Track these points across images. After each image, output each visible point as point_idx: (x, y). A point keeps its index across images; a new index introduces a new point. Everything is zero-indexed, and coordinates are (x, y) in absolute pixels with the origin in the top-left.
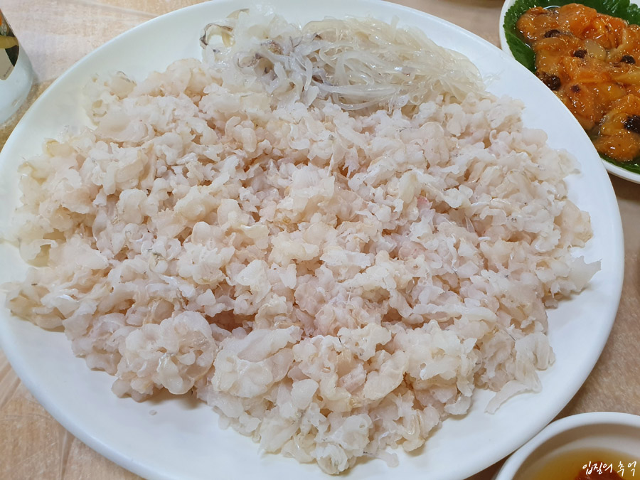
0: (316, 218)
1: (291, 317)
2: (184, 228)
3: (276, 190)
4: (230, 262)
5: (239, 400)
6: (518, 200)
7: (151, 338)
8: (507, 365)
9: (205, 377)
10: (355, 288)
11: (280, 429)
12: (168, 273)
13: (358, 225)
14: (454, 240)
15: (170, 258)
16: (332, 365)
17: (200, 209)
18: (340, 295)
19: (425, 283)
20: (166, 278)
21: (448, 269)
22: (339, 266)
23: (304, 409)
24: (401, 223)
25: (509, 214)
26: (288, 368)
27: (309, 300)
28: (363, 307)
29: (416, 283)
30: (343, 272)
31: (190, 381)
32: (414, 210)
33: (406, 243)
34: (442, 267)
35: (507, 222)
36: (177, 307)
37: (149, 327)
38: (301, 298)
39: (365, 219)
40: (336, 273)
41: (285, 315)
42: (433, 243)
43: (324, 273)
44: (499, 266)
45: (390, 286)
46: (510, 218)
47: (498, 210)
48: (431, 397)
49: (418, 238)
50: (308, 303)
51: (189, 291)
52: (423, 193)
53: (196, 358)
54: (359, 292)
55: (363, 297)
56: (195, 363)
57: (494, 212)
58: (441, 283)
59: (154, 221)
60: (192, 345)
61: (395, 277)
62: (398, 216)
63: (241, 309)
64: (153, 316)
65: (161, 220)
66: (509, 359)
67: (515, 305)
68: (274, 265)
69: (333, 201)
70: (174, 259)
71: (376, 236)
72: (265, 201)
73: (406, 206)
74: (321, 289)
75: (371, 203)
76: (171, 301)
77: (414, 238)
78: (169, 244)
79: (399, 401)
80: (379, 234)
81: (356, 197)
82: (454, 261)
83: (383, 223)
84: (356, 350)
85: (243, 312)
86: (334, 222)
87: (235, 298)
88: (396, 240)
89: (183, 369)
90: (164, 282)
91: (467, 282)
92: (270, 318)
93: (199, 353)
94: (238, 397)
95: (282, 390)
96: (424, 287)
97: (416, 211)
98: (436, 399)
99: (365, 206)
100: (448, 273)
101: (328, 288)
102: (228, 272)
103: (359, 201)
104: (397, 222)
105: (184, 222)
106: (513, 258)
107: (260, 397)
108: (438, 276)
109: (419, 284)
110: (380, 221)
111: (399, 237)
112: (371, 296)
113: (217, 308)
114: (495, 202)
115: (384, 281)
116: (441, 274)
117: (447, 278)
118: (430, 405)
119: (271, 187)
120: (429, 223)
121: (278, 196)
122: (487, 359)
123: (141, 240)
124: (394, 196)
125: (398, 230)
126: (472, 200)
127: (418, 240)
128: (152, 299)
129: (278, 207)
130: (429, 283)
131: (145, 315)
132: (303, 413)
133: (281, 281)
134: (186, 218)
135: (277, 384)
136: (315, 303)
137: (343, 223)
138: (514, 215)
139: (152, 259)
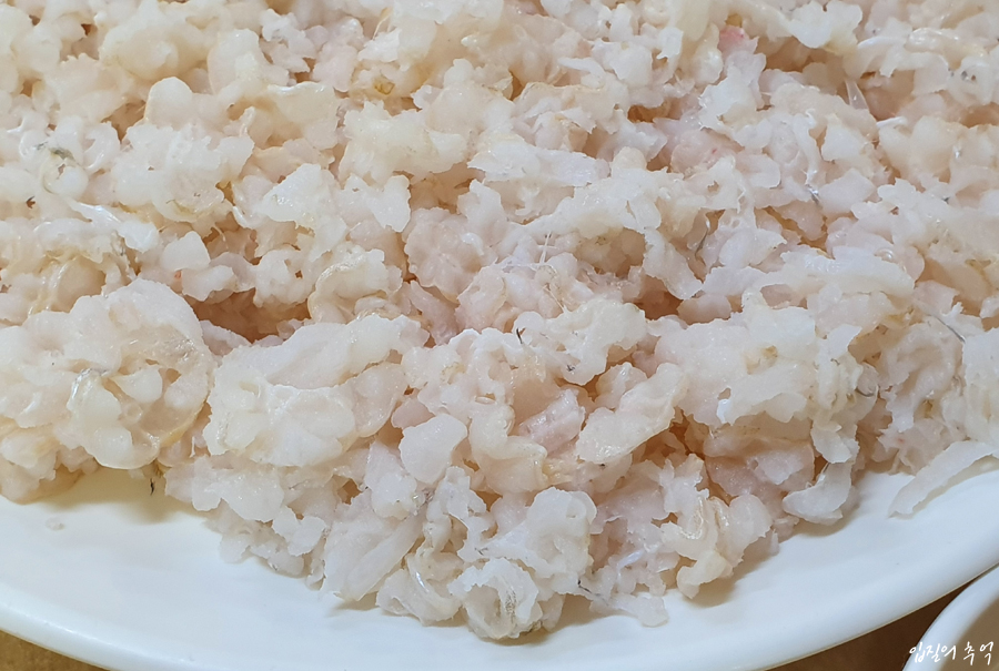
0: (459, 71)
1: (398, 301)
2: (124, 100)
3: (354, 23)
4: (241, 176)
5: (274, 473)
6: (979, 32)
7: (51, 345)
8: (945, 404)
9: (186, 437)
10: (558, 236)
11: (374, 541)
12: (88, 198)
13: (566, 91)
14: (812, 122)
15: (93, 167)
16: (498, 389)
17: (165, 52)
18: (520, 250)
19: (735, 224)
20: (83, 208)
21: (795, 190)
22: (518, 182)
23: (430, 481)
24: (679, 91)
25: (955, 64)
26: (392, 403)
27: (442, 261)
28: (579, 278)
29: (715, 227)
30: (527, 195)
31: (150, 445)
32: (711, 54)
33: (687, 134)
34: (780, 187)
35: (952, 84)
36: (113, 275)
37: (45, 320)
38: (422, 256)
39: (585, 80)
40: (511, 203)
41: (380, 294)
42: (758, 131)
43: (481, 201)
44: (926, 177)
45: (645, 221)
46: (959, 72)
47: (927, 54)
48: (749, 474)
49: (722, 118)
50: (438, 270)
51: (142, 236)
52: (734, 19)
53: (164, 390)
54: (569, 242)
55: (578, 254)
56: (162, 398)
57: (918, 61)
58: (779, 225)
59: (50, 81)
60: (153, 357)
61: (659, 203)
62: (669, 72)
63: (272, 283)
64: (52, 299)
65: (67, 81)
66: (949, 389)
67: (960, 258)
68: (355, 181)
69: (501, 35)
70: (101, 172)
71: (613, 118)
72: (328, 48)
73: (690, 48)
74: (471, 238)
75: (599, 44)
76: (97, 259)
77: (709, 119)
78: (91, 136)
79: (665, 476)
80: (622, 114)
81: (562, 32)
82: (811, 172)
83: (631, 90)
84: (559, 360)
85: (277, 291)
86: (506, 83)
87: (256, 262)
88: (665, 132)
89: (131, 413)
90: (78, 216)
91: (845, 220)
92: (347, 305)
93: (171, 376)
94: (270, 466)
95: (378, 455)
96: (733, 234)
97: (714, 57)
98: (763, 479)
99: (584, 51)
100: (795, 203)
101: (491, 235)
102: (239, 197)
103: (570, 39)
104: (668, 88)
105: (127, 84)
106: (961, 153)
107: (323, 467)
108: (769, 210)
109: (721, 226)
110: (623, 82)
111: (672, 123)
112: (599, 254)
113: (214, 278)
114: (920, 37)
115: (629, 211)
116: (776, 204)
117: (791, 214)
118: (746, 492)
119: (343, 15)
120: (750, 86)
121: (360, 37)
122: (894, 391)
123: (19, 129)
124: (660, 25)
125: (672, 109)
126: (860, 33)
127: (718, 126)
128: (51, 258)
129: (362, 55)
130: (747, 220)
131: (32, 295)
132: (429, 493)
133: (372, 217)
134: (132, 73)
135: (364, 443)
136: (458, 270)
137: (528, 85)
138: (966, 64)
139: (50, 163)
